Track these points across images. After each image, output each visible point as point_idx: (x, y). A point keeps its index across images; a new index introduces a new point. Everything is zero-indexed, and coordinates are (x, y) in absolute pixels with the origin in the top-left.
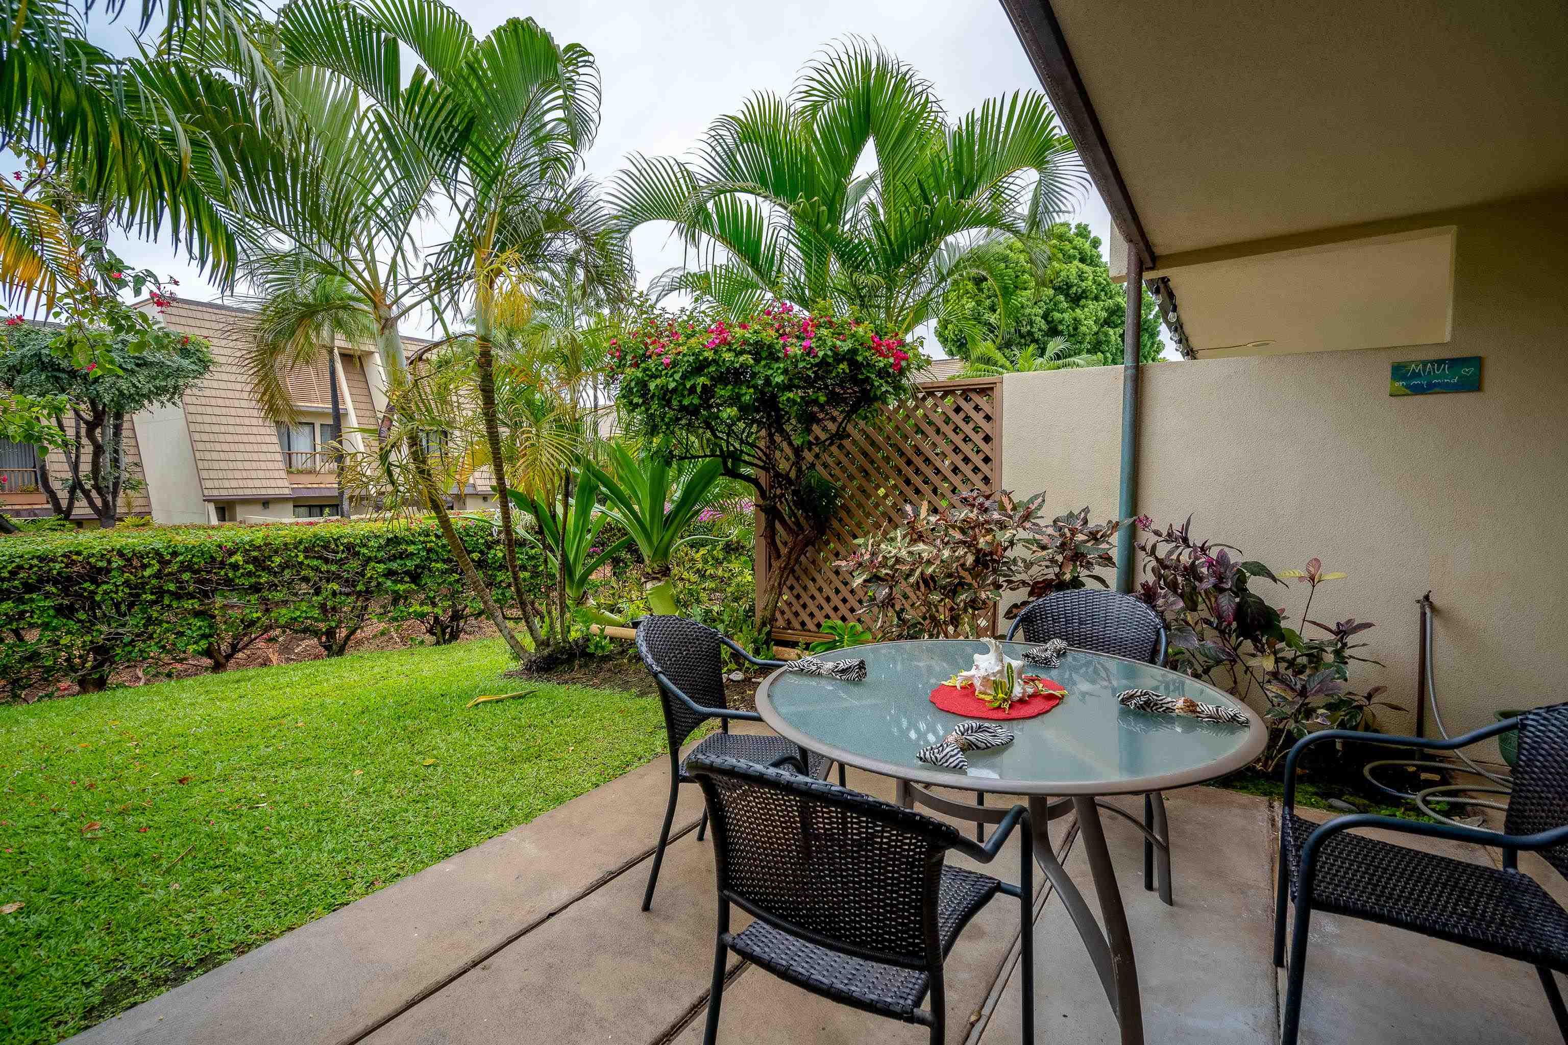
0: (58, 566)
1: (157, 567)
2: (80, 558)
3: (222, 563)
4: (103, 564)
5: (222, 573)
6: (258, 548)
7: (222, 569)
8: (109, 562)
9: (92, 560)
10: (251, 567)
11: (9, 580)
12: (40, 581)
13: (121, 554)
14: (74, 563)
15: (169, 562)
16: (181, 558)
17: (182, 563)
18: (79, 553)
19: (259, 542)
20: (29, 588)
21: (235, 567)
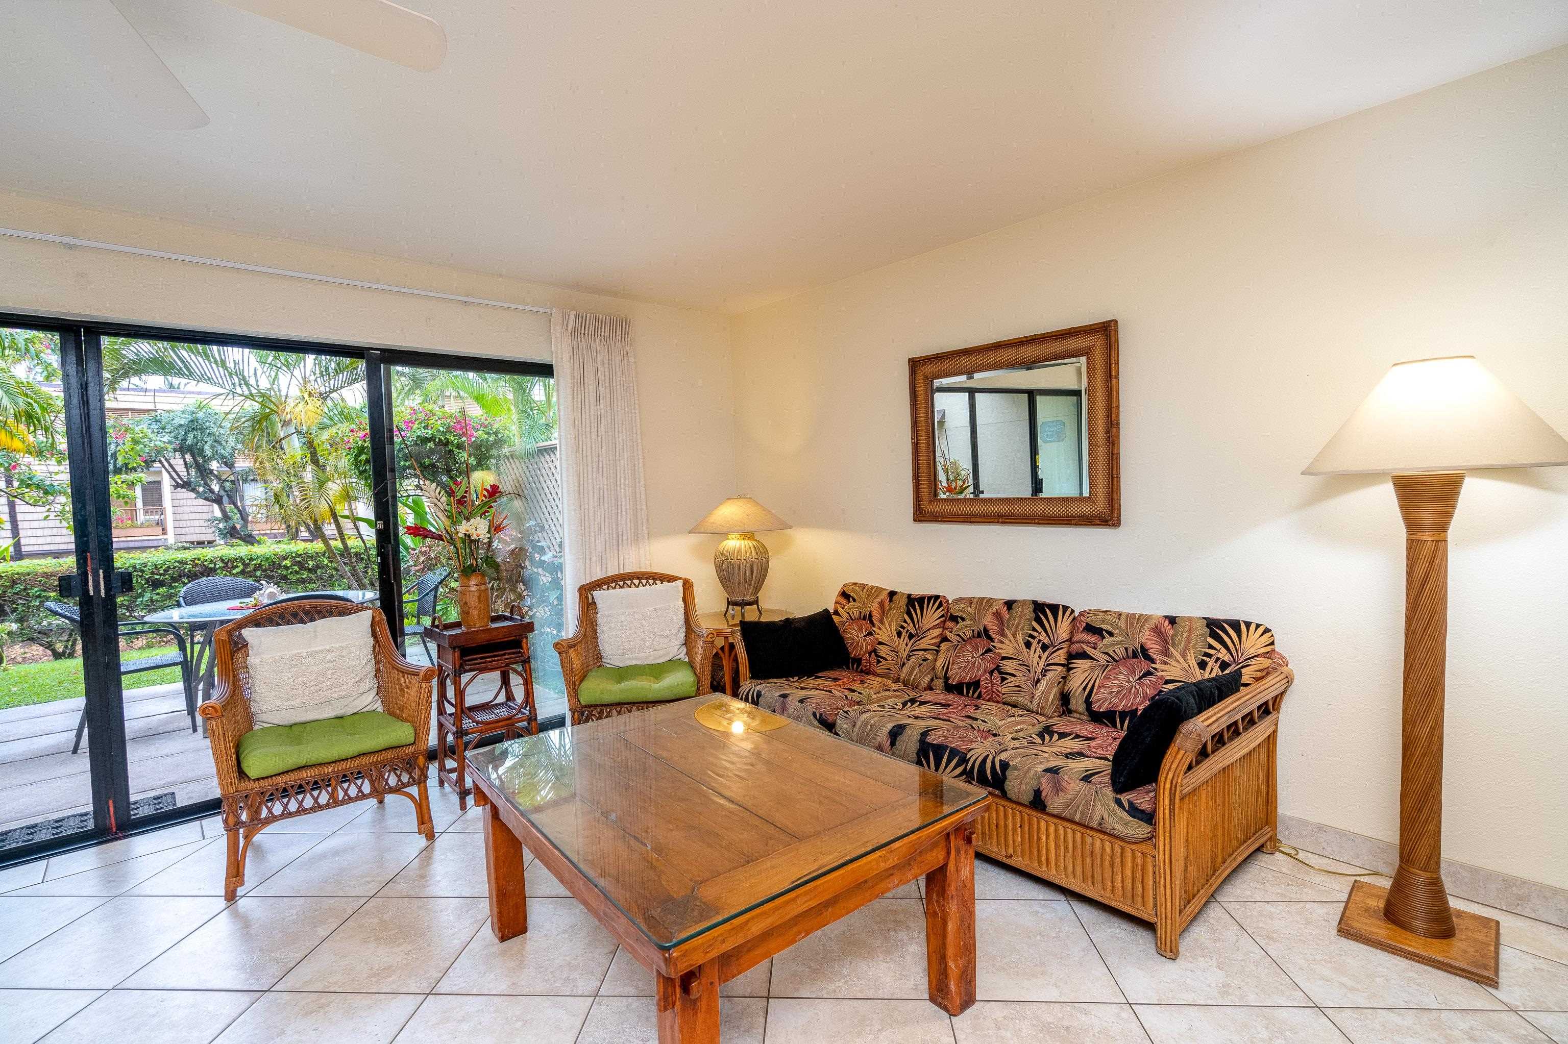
0: (188, 566)
1: (242, 567)
2: (200, 562)
3: (279, 565)
4: (211, 566)
5: (279, 571)
6: (300, 555)
7: (279, 569)
8: (215, 565)
9: (206, 563)
10: (296, 568)
11: (164, 575)
12: (180, 576)
13: (222, 560)
14: (197, 565)
15: (248, 565)
16: (254, 562)
17: (255, 565)
18: (199, 559)
19: (300, 552)
20: (174, 580)
21: (287, 568)
